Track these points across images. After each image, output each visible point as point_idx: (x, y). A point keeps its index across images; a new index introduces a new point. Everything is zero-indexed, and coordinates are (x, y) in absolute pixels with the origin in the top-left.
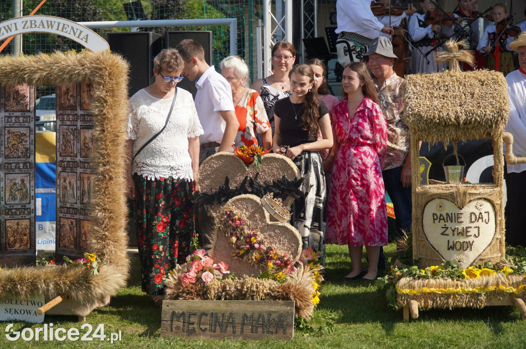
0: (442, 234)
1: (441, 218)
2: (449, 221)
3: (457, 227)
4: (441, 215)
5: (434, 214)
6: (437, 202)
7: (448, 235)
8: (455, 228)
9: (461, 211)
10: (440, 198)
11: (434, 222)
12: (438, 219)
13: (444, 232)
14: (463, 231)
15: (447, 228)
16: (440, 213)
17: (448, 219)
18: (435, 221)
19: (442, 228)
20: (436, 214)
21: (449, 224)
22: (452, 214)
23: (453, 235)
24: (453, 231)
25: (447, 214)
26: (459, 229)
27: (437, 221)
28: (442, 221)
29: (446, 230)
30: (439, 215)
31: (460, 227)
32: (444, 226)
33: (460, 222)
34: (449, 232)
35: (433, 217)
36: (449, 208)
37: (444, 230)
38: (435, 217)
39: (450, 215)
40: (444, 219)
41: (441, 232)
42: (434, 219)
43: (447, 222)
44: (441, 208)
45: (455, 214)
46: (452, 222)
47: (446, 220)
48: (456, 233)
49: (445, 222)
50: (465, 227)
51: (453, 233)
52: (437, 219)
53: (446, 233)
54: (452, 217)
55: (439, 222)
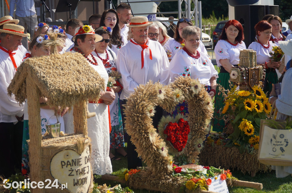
0: (69, 175)
1: (68, 164)
2: (74, 165)
3: (79, 168)
4: (68, 162)
5: (62, 162)
6: (64, 152)
7: (74, 175)
8: (78, 170)
9: (81, 157)
10: (67, 150)
11: (62, 168)
12: (66, 165)
13: (71, 173)
14: (82, 171)
15: (73, 170)
16: (67, 160)
17: (73, 164)
18: (63, 166)
19: (69, 171)
20: (64, 162)
21: (74, 168)
22: (75, 160)
23: (77, 175)
24: (77, 172)
25: (73, 160)
26: (80, 170)
27: (65, 167)
28: (69, 166)
29: (72, 172)
30: (66, 162)
31: (80, 168)
32: (70, 169)
33: (81, 165)
34: (74, 173)
35: (62, 164)
36: (73, 156)
37: (70, 172)
38: (63, 164)
39: (74, 161)
40: (70, 164)
41: (69, 174)
42: (62, 166)
43: (73, 166)
44: (68, 157)
45: (77, 159)
46: (75, 165)
47: (72, 165)
48: (78, 173)
49: (71, 166)
50: (83, 168)
51: (77, 173)
52: (64, 165)
53: (72, 174)
54: (76, 162)
55: (67, 167)
